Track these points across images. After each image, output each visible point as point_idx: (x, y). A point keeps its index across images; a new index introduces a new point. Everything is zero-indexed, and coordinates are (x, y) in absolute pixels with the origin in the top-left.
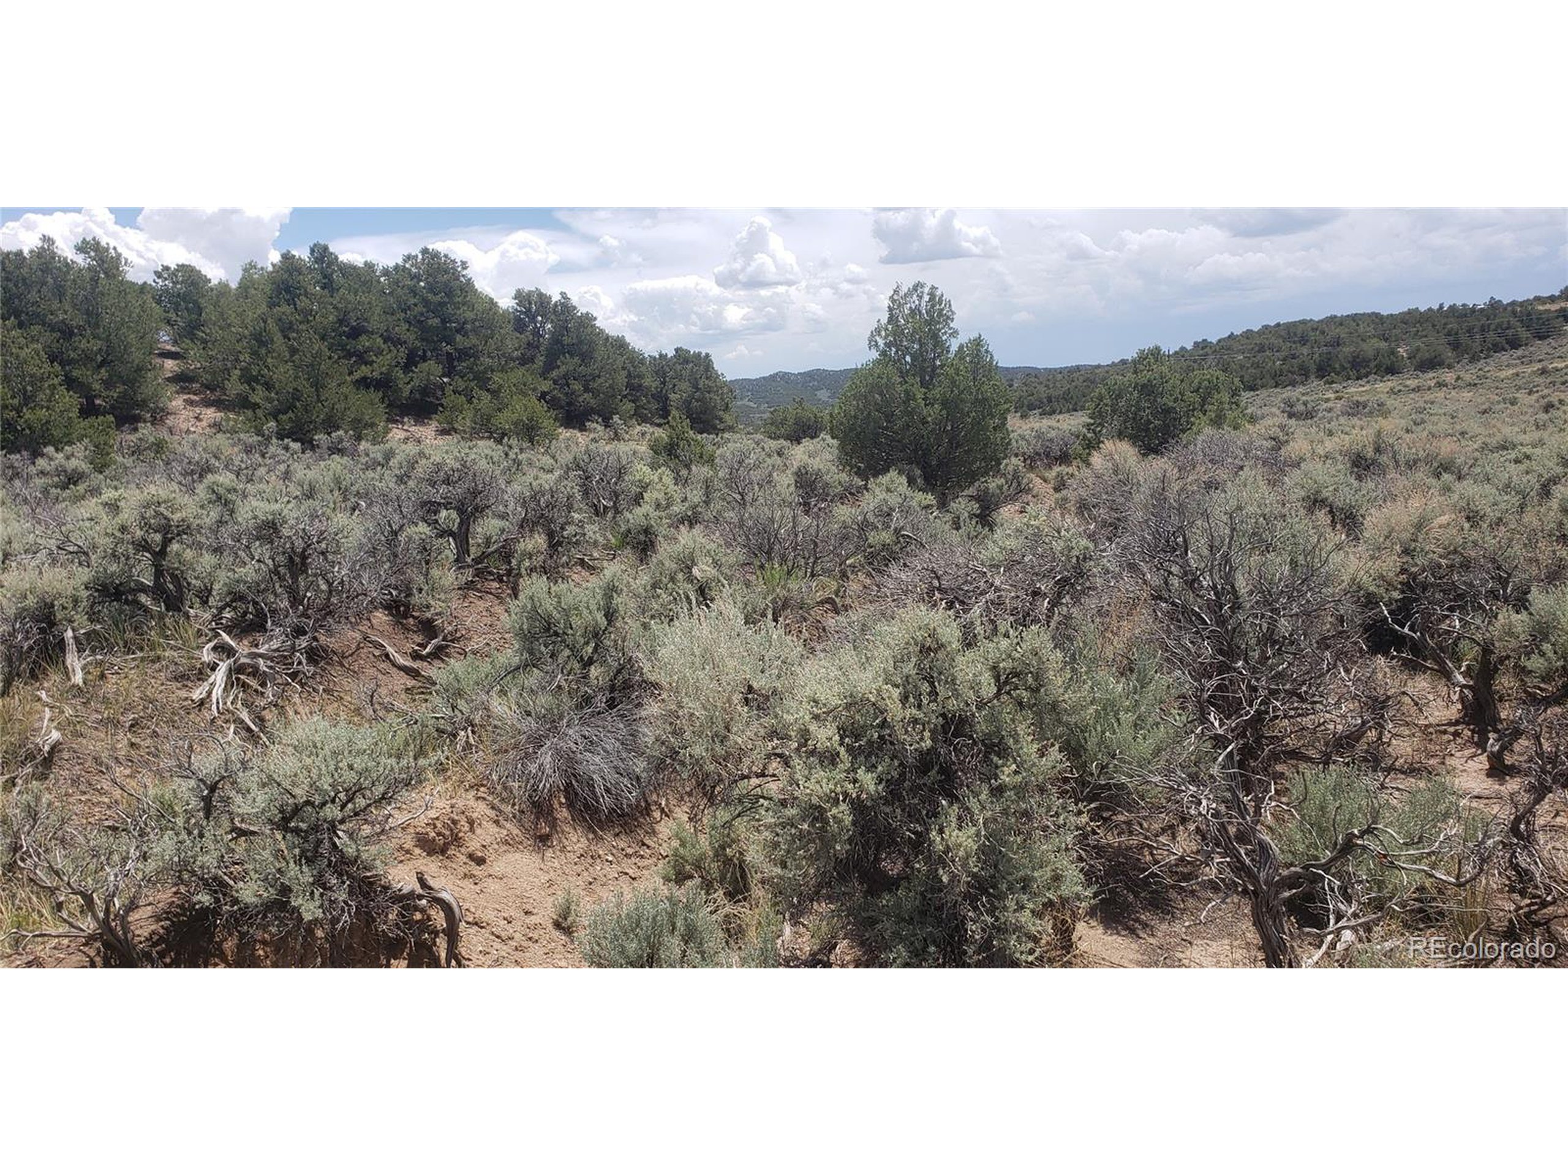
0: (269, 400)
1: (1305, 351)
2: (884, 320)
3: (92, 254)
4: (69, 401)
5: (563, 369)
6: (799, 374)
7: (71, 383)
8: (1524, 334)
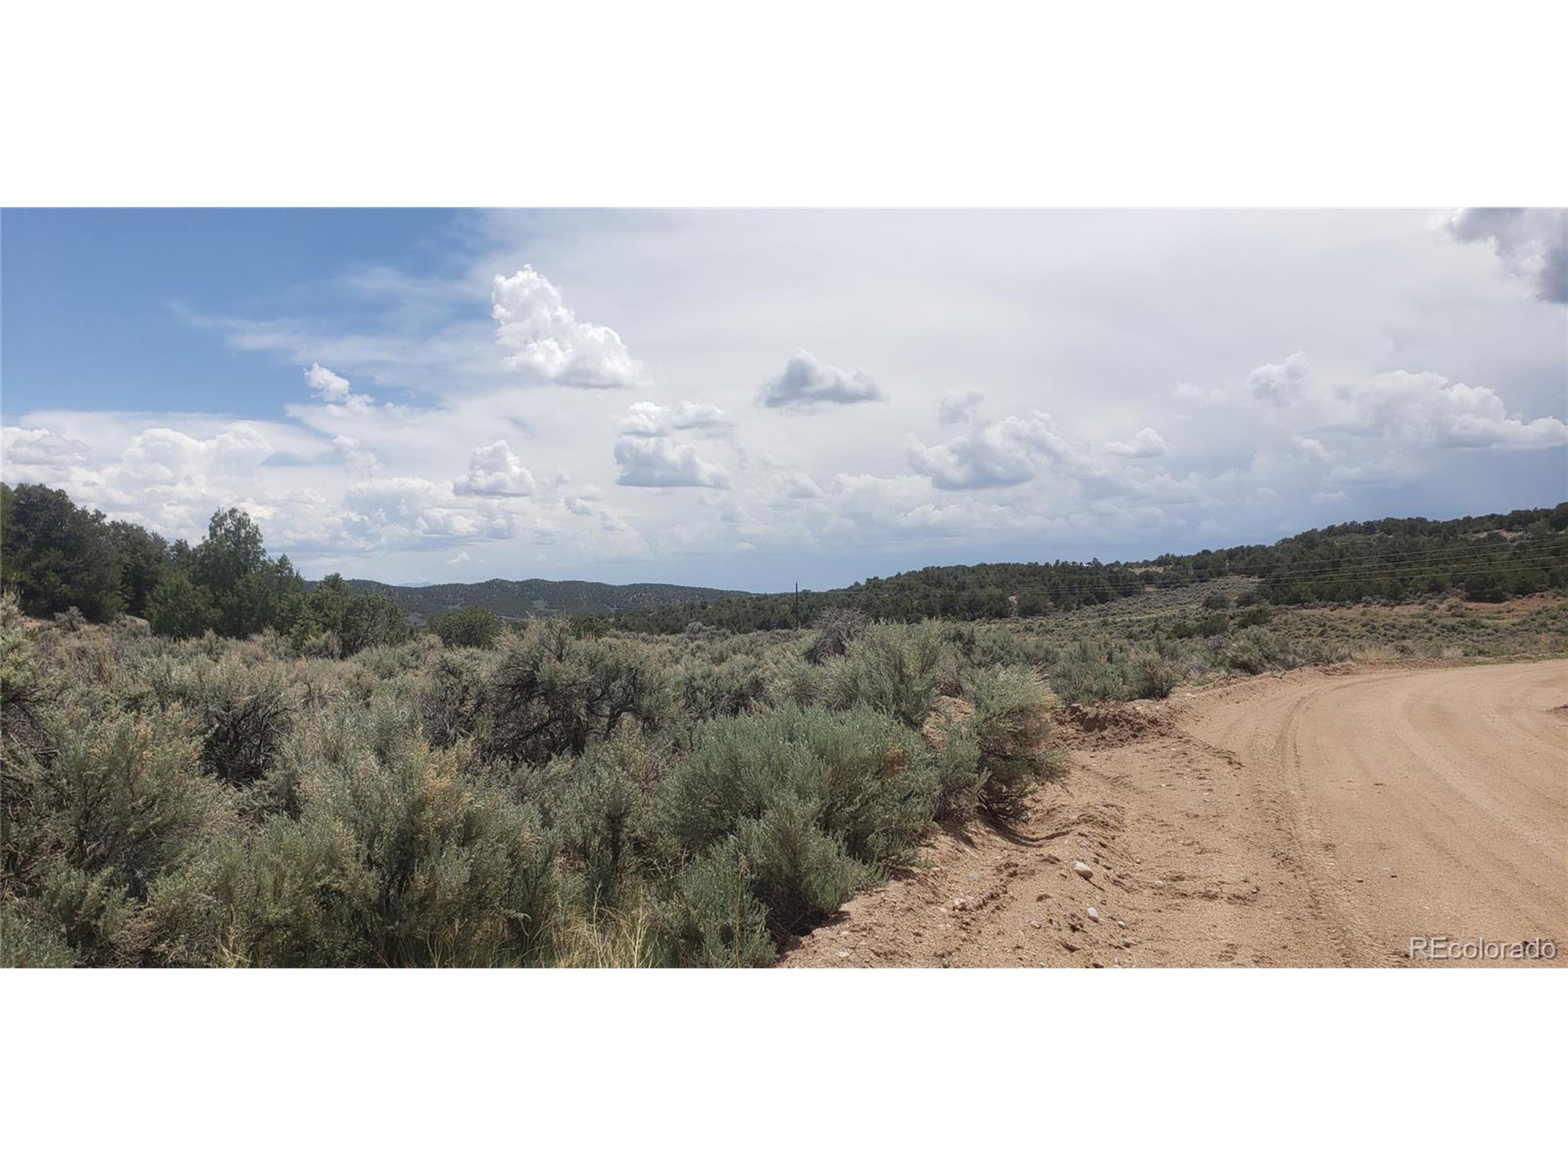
1: (939, 592)
6: (517, 582)
8: (1111, 591)
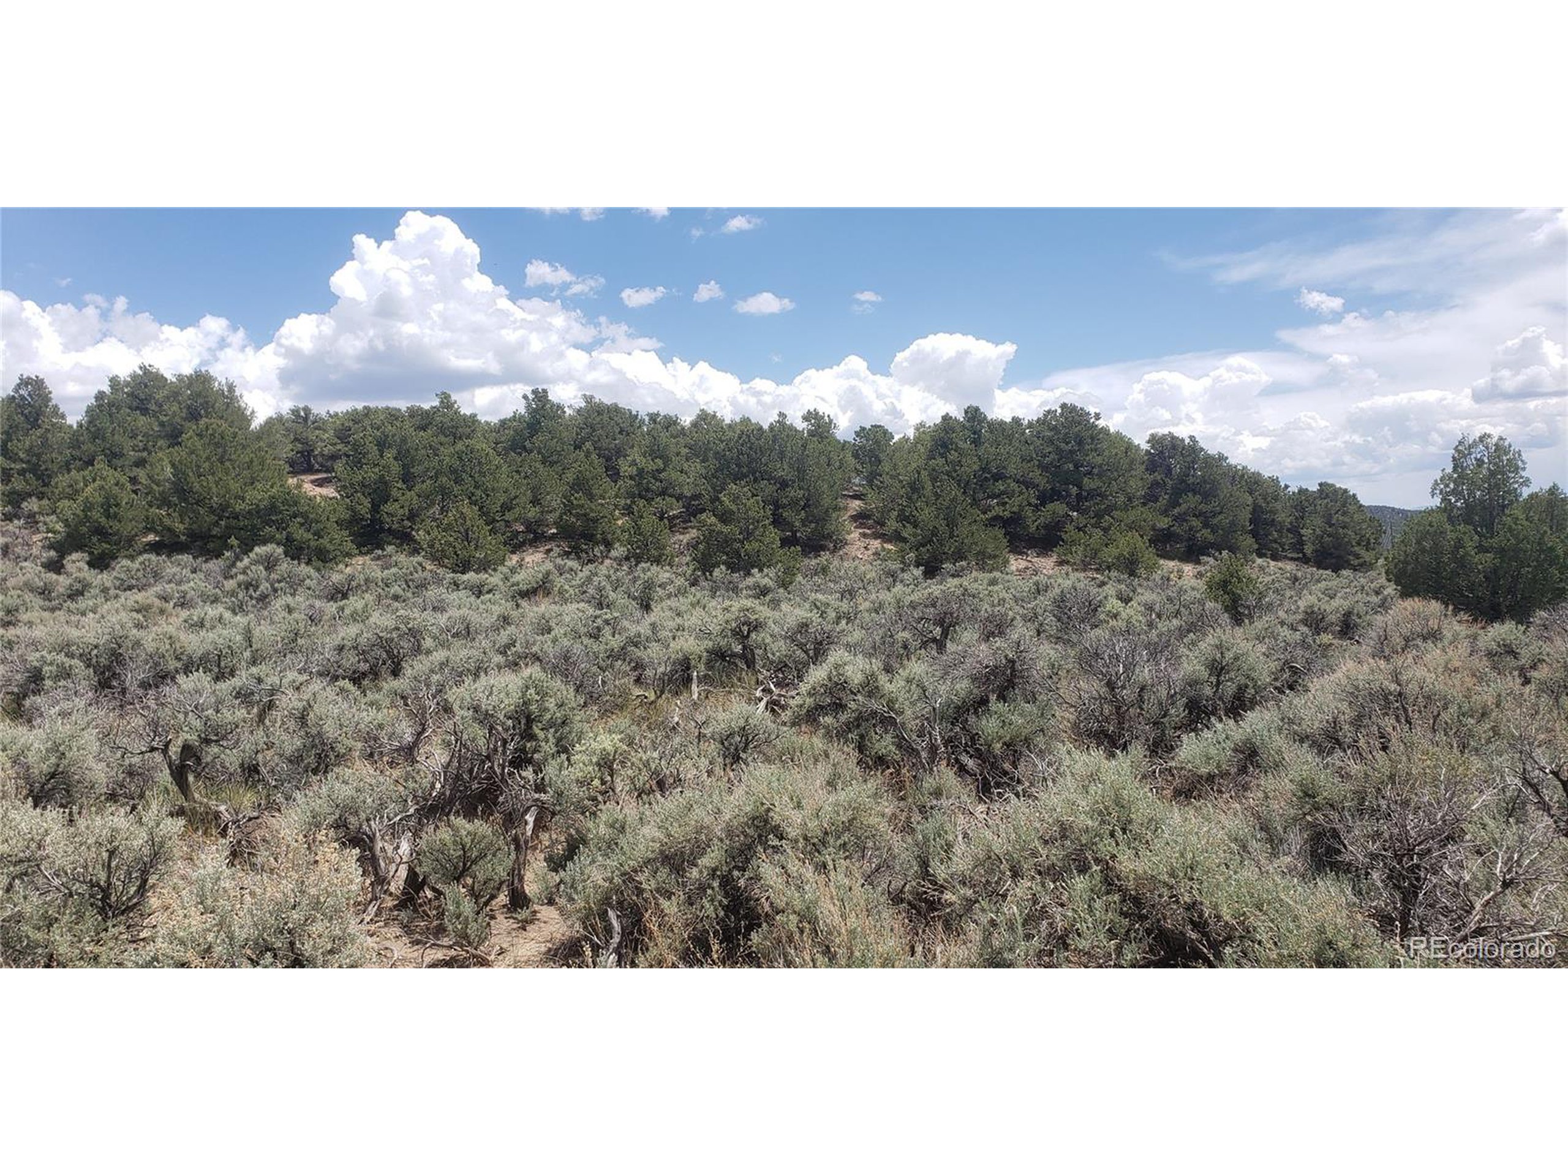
0: (915, 535)
2: (1449, 470)
3: (813, 421)
4: (774, 535)
5: (1184, 506)
7: (777, 521)
